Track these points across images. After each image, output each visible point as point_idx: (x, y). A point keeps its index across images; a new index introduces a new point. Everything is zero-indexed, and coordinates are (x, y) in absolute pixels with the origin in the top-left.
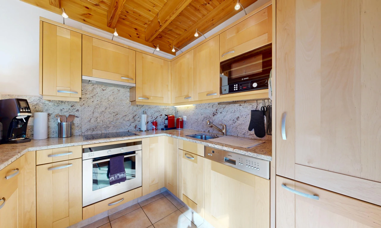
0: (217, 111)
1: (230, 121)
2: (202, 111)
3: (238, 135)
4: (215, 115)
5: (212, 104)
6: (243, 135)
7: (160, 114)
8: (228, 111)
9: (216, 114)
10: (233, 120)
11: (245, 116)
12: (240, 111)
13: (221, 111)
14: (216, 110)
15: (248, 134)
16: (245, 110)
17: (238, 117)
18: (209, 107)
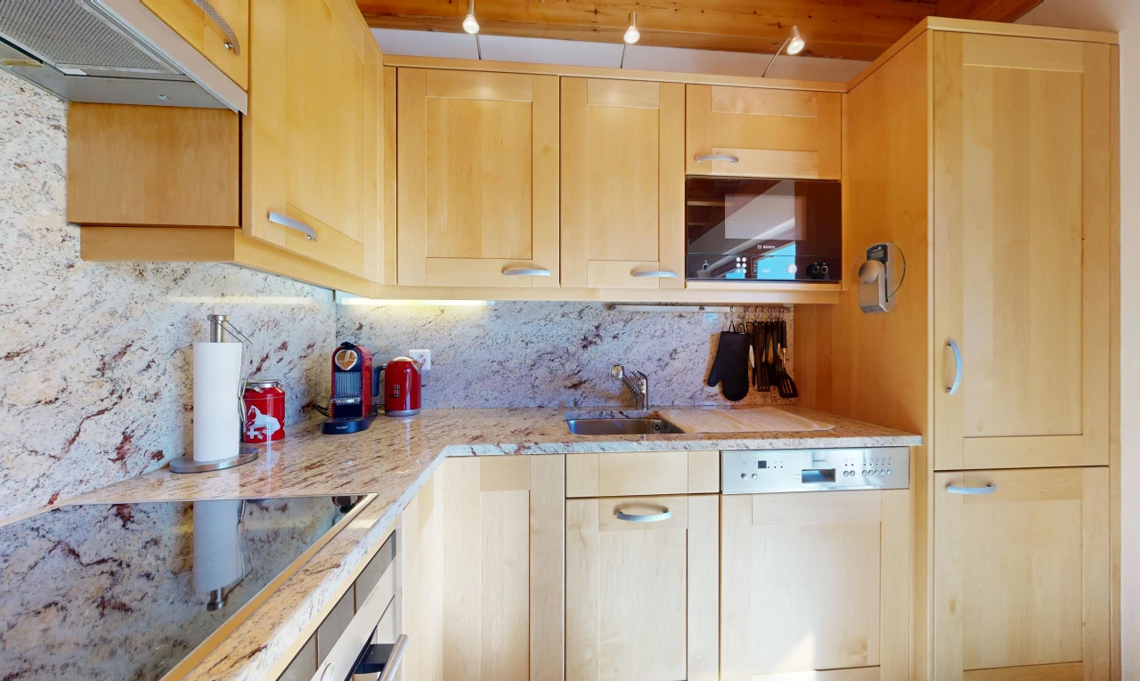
0: (602, 332)
1: (648, 363)
2: (526, 329)
3: (676, 403)
4: (591, 343)
5: (581, 307)
6: (690, 401)
7: (278, 343)
8: (643, 331)
9: (598, 340)
10: (660, 359)
11: (695, 347)
12: (681, 333)
13: (615, 333)
14: (597, 328)
15: (704, 396)
16: (695, 331)
17: (675, 350)
18: (563, 316)
